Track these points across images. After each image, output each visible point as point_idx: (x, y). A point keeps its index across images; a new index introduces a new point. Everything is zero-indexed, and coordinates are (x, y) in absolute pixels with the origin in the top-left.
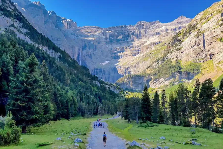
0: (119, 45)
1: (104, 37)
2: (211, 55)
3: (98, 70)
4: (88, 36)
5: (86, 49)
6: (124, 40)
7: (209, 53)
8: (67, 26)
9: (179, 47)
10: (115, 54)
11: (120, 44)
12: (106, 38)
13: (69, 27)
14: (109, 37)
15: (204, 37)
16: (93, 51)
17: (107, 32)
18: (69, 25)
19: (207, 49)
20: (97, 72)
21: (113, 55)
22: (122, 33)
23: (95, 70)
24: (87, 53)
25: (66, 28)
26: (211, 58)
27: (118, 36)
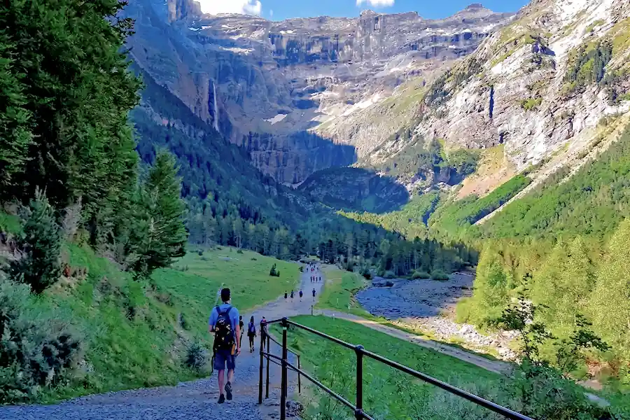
0: (313, 72)
1: (273, 47)
2: (502, 135)
3: (259, 139)
4: (233, 44)
5: (228, 81)
6: (325, 58)
7: (499, 129)
8: (174, 11)
9: (441, 108)
10: (301, 94)
11: (315, 68)
12: (279, 52)
13: (180, 14)
14: (288, 47)
15: (492, 93)
16: (245, 86)
17: (283, 32)
18: (179, 10)
19: (496, 121)
20: (256, 142)
21: (297, 98)
22: (321, 39)
23: (250, 137)
24: (230, 90)
25: (174, 17)
26: (501, 141)
27: (309, 46)
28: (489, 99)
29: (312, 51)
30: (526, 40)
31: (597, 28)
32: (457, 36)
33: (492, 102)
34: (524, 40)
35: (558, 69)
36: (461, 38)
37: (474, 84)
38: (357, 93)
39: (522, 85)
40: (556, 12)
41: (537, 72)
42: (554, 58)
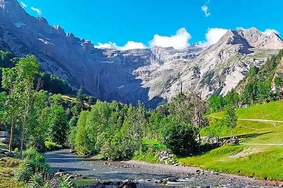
1: (120, 60)
3: (114, 95)
5: (103, 74)
6: (139, 64)
12: (123, 62)
14: (126, 60)
15: (182, 85)
16: (110, 76)
17: (124, 55)
22: (138, 57)
23: (111, 94)
24: (104, 78)
25: (84, 50)
27: (134, 59)
28: (181, 87)
29: (134, 61)
30: (193, 69)
31: (211, 67)
32: (187, 55)
33: (181, 88)
34: (192, 69)
35: (201, 78)
36: (189, 56)
37: (178, 82)
38: (150, 77)
39: (190, 83)
40: (205, 59)
41: (194, 80)
42: (200, 75)
